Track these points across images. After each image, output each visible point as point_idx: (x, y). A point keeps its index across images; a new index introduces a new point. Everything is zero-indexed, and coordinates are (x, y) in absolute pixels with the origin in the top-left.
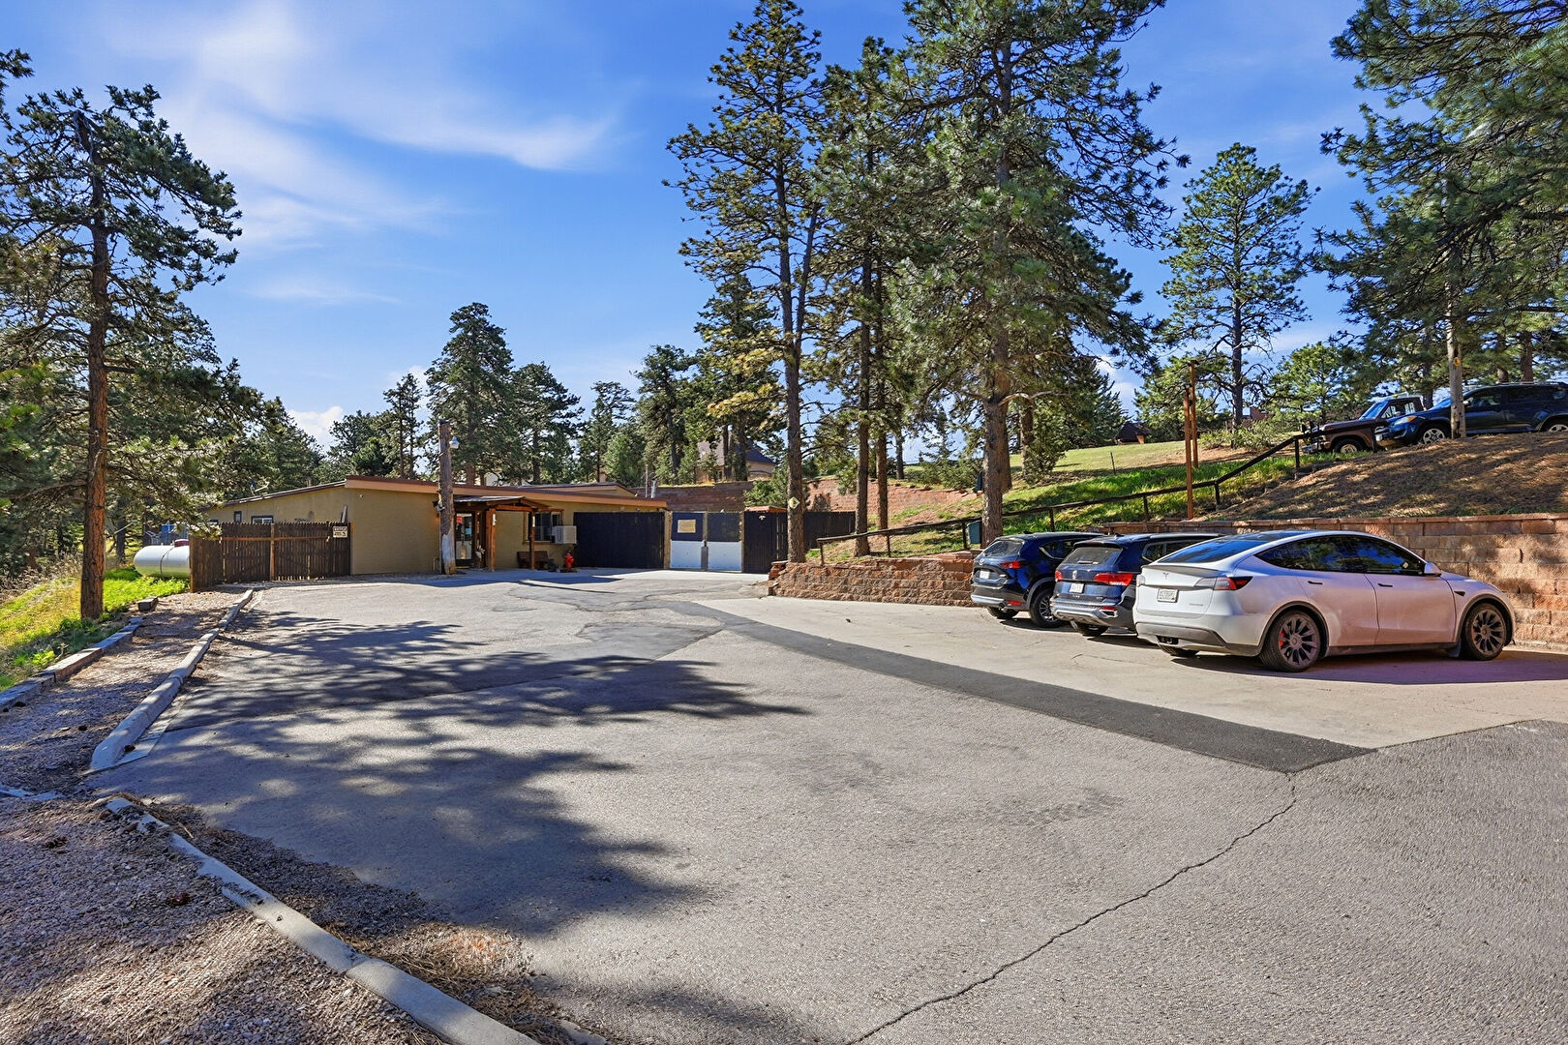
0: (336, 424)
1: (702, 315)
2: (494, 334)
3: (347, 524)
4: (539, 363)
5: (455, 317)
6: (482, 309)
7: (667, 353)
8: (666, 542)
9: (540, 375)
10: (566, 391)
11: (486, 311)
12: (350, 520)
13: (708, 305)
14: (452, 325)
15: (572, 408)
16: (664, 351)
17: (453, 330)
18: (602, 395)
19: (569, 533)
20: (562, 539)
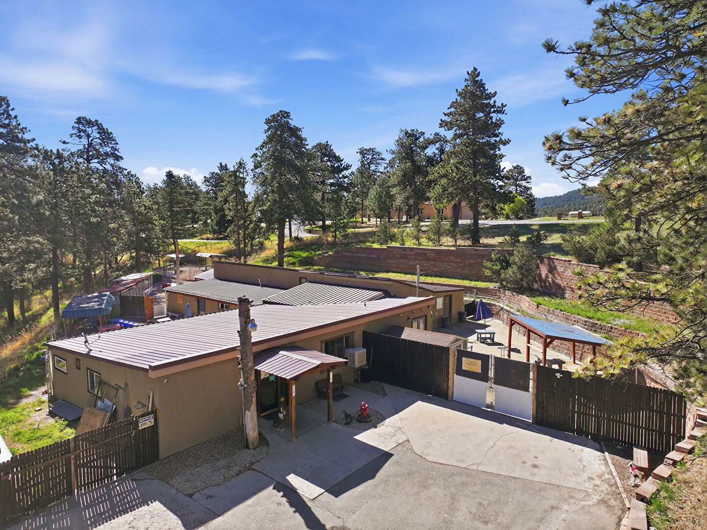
0: (205, 177)
1: (445, 115)
2: (294, 132)
3: (154, 412)
4: (324, 142)
5: (268, 122)
6: (286, 114)
7: (413, 136)
8: (450, 377)
9: (325, 150)
10: (342, 161)
11: (288, 116)
12: (157, 405)
13: (451, 107)
14: (266, 127)
15: (346, 173)
16: (410, 135)
17: (266, 131)
18: (364, 157)
19: (359, 357)
20: (354, 363)
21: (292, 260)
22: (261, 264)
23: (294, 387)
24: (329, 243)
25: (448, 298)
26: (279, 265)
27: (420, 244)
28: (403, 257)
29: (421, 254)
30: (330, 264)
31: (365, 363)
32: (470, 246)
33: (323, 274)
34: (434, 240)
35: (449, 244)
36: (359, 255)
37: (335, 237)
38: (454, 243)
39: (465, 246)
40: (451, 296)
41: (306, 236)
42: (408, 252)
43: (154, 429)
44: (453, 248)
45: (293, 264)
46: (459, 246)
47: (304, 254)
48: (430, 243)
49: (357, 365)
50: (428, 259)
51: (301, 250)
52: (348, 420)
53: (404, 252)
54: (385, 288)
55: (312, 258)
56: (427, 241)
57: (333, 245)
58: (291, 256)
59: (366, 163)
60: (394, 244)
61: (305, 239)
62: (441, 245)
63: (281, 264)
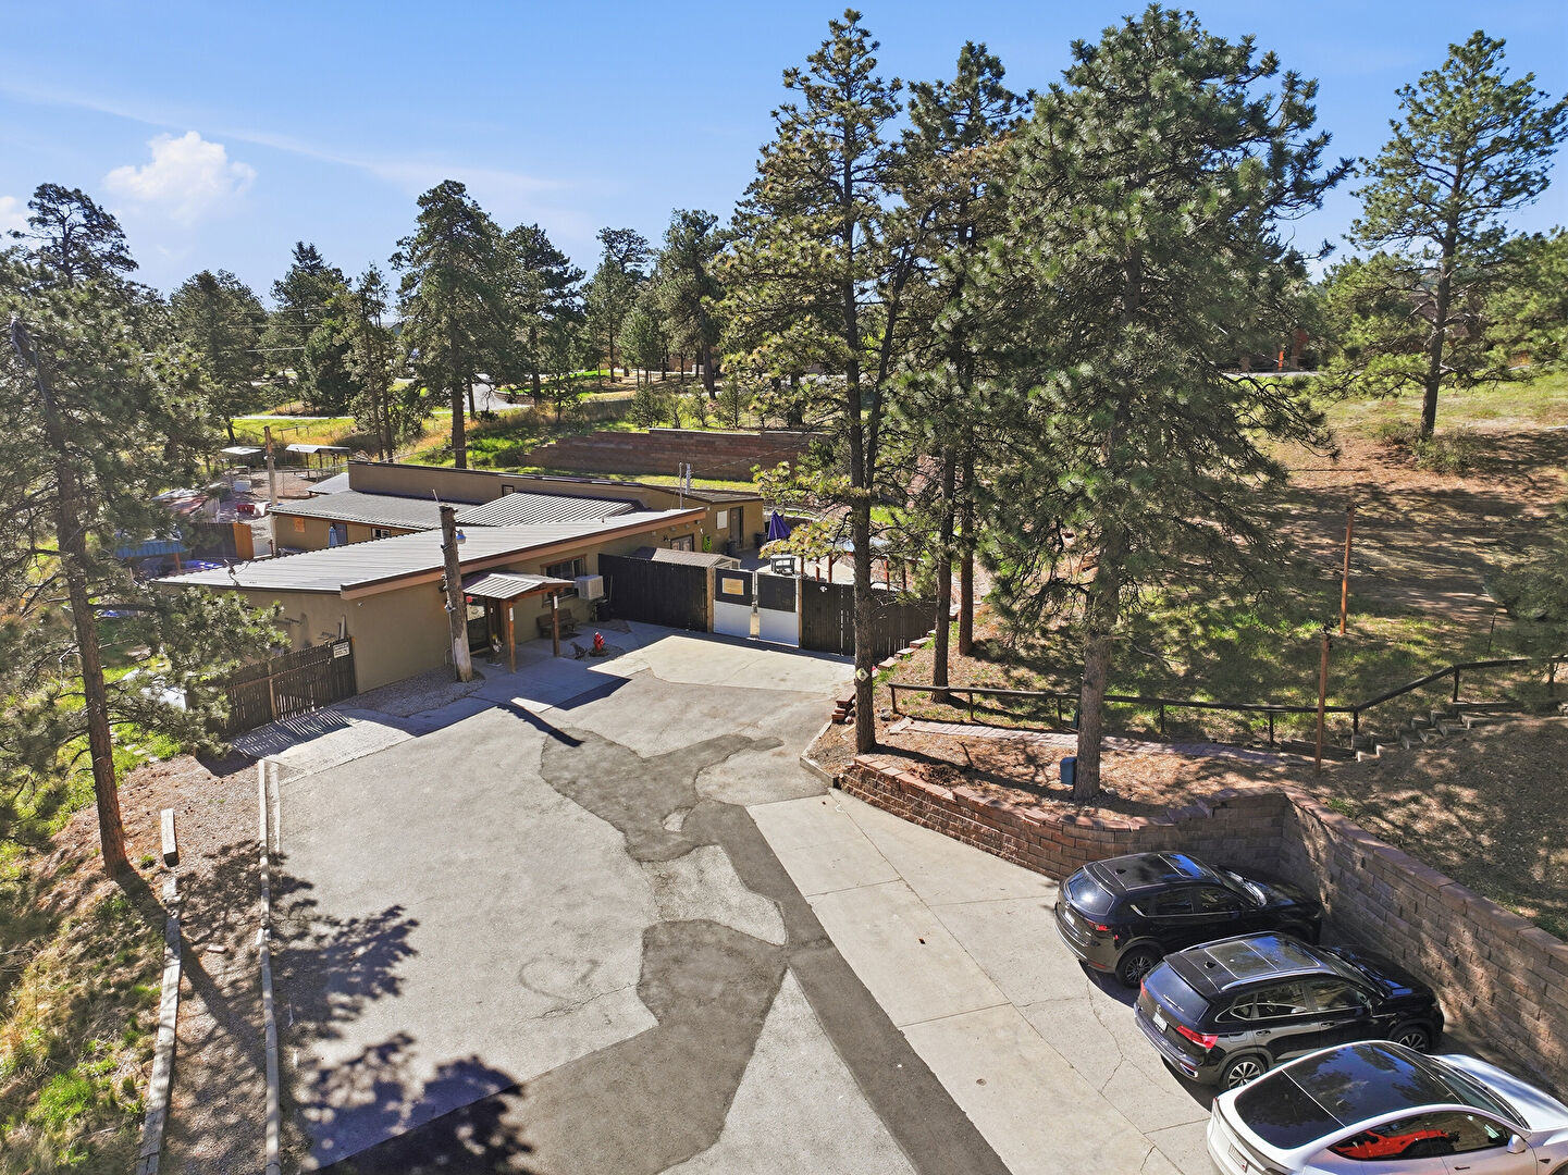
0: (277, 283)
3: (348, 639)
4: (529, 225)
5: (423, 202)
8: (709, 603)
9: (532, 241)
10: (566, 262)
11: (461, 191)
12: (351, 631)
14: (421, 211)
15: (575, 286)
16: (692, 219)
17: (420, 219)
18: (611, 247)
19: (594, 586)
20: (586, 593)
21: (481, 456)
22: (421, 464)
23: (511, 610)
24: (549, 422)
25: (736, 513)
26: (457, 465)
27: (705, 426)
28: (678, 448)
29: (706, 444)
30: (552, 462)
31: (602, 594)
32: (784, 429)
33: (540, 478)
34: (726, 418)
35: (753, 425)
36: (601, 445)
37: (559, 409)
38: (758, 425)
39: (777, 429)
40: (741, 509)
41: (501, 408)
42: (684, 439)
43: (350, 658)
44: (756, 433)
45: (485, 462)
46: (769, 428)
47: (503, 444)
48: (722, 424)
49: (591, 597)
50: (716, 452)
51: (496, 436)
52: (580, 654)
53: (680, 441)
54: (635, 498)
55: (520, 451)
56: (715, 419)
57: (557, 426)
58: (477, 449)
59: (615, 258)
60: (662, 426)
61: (501, 415)
62: (740, 427)
63: (461, 462)
